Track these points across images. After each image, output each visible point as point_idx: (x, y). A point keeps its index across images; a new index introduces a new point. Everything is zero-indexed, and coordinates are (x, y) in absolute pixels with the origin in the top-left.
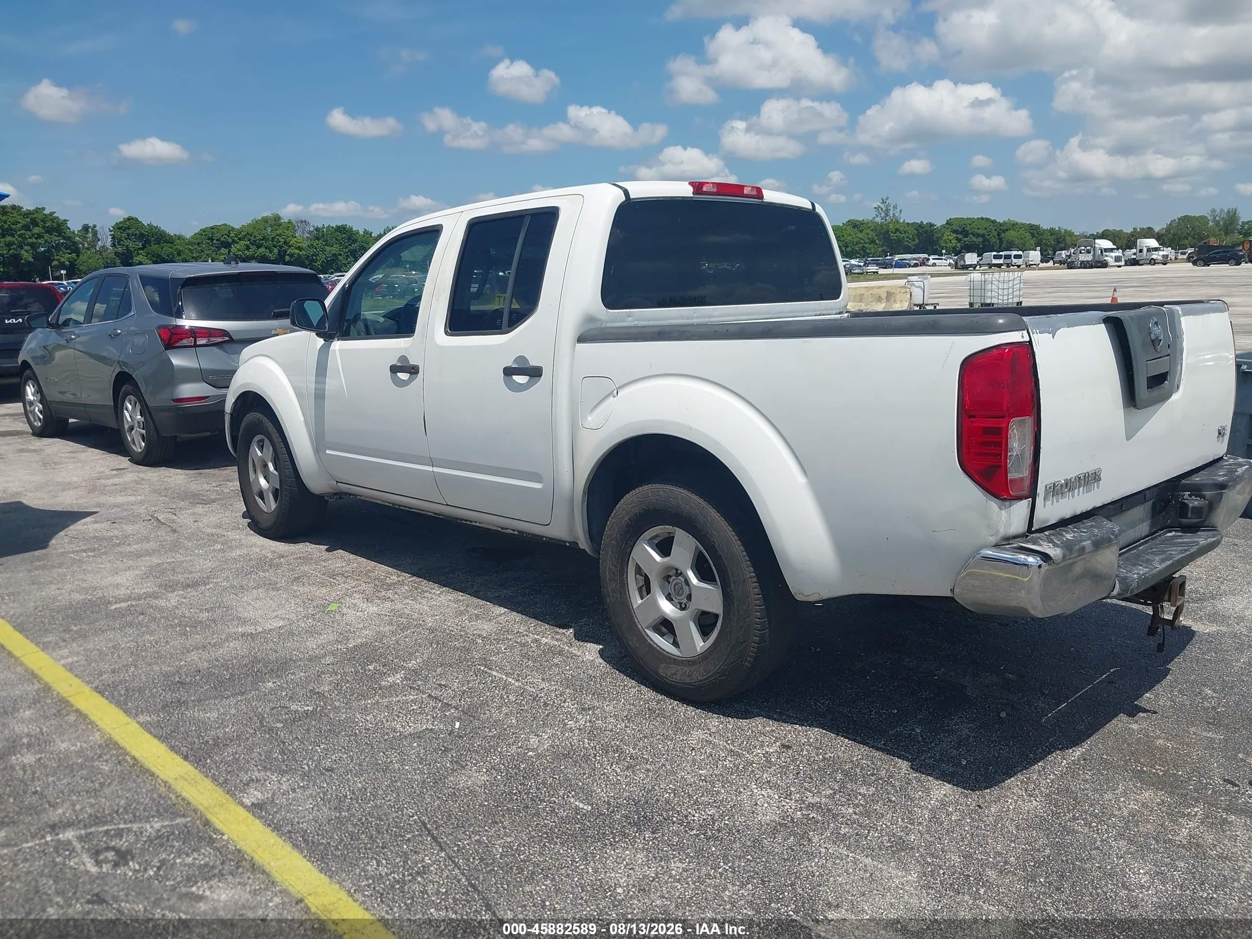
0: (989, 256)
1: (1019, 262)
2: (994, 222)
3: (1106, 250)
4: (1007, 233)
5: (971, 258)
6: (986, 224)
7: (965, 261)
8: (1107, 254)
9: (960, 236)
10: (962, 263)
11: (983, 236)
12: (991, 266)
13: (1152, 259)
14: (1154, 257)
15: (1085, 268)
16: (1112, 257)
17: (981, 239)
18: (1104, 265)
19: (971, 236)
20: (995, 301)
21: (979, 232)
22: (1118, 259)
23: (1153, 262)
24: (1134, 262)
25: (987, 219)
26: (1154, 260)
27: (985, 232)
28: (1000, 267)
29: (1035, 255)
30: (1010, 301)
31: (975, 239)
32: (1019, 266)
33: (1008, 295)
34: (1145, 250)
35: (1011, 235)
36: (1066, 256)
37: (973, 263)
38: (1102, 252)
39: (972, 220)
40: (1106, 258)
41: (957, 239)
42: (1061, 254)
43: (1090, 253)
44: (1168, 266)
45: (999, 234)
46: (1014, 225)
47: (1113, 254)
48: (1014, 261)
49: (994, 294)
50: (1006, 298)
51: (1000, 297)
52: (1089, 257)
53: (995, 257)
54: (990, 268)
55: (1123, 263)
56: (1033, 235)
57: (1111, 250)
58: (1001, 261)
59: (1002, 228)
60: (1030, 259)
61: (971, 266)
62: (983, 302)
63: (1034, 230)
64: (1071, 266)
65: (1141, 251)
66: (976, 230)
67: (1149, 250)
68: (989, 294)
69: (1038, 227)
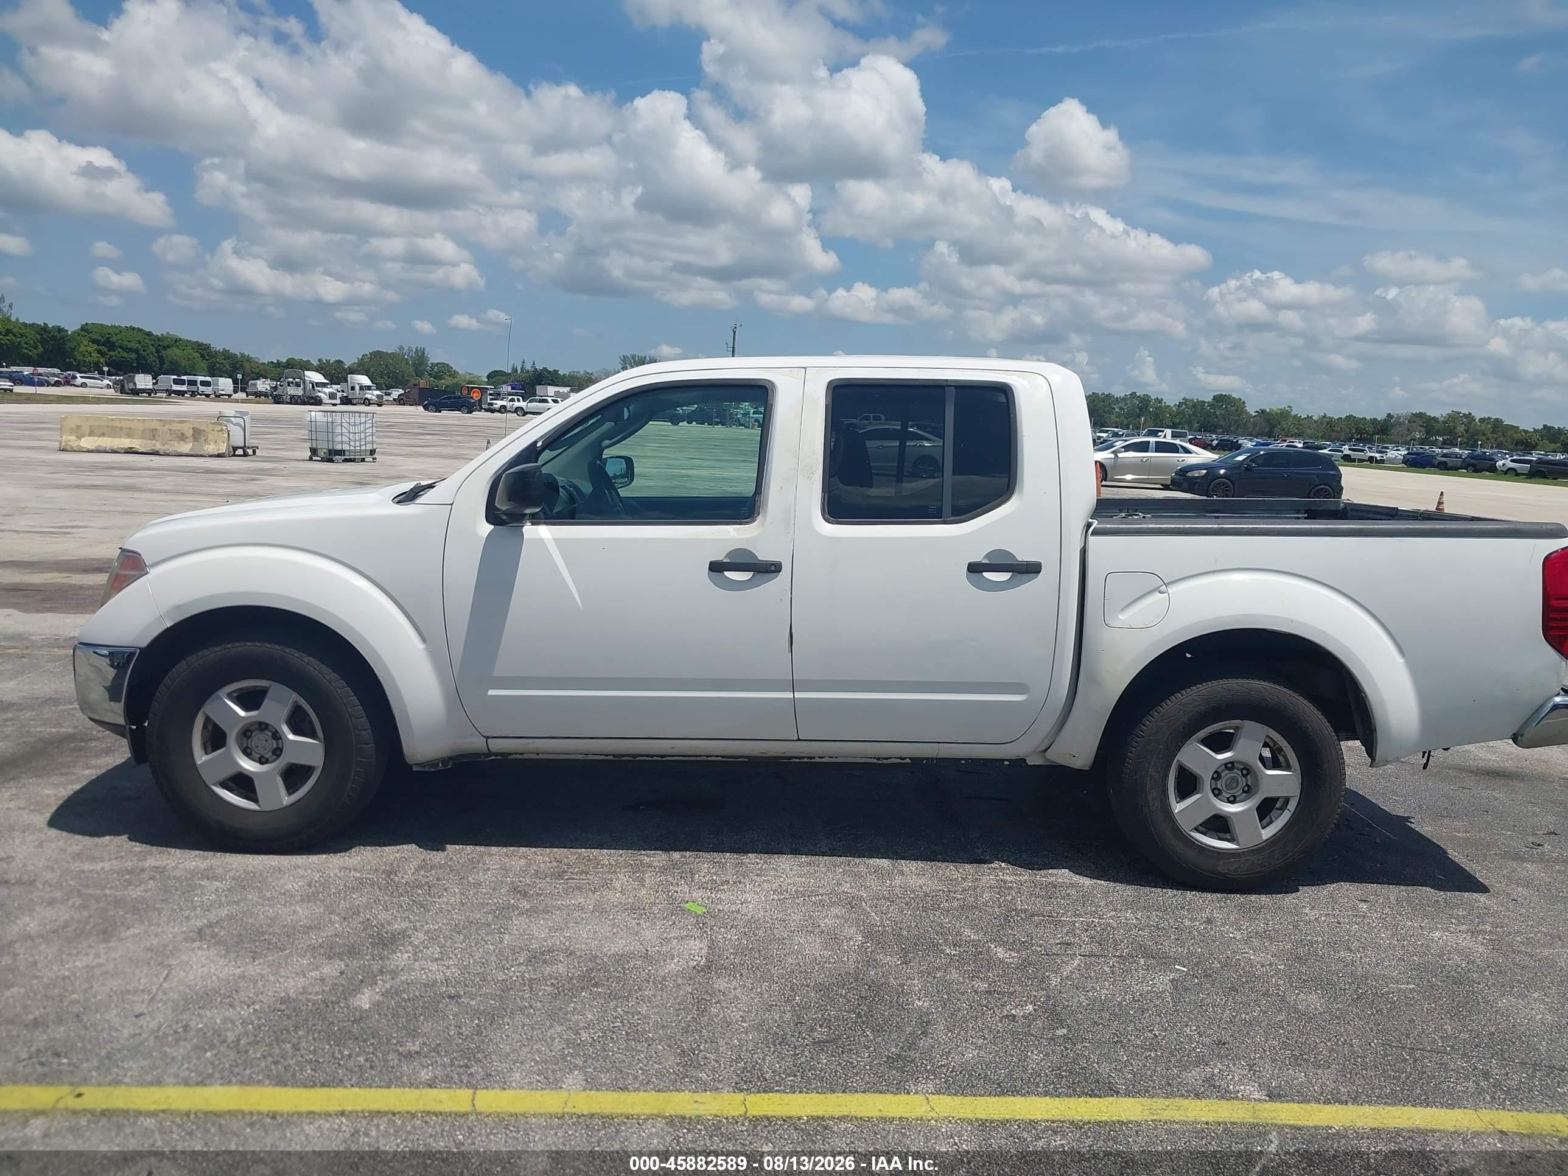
0: (167, 380)
1: (208, 390)
2: (149, 334)
3: (318, 384)
4: (169, 351)
5: (143, 381)
6: (141, 337)
7: (135, 384)
8: (320, 389)
9: (104, 349)
10: (131, 386)
11: (137, 351)
12: (170, 392)
13: (366, 399)
14: (369, 396)
15: (296, 403)
16: (325, 393)
17: (133, 356)
18: (318, 402)
19: (120, 350)
20: (346, 447)
21: (130, 345)
22: (332, 396)
23: (367, 402)
24: (346, 401)
25: (140, 330)
26: (369, 400)
27: (139, 346)
28: (183, 395)
29: (225, 384)
30: (363, 448)
31: (125, 355)
32: (208, 396)
33: (360, 440)
34: (357, 388)
35: (175, 353)
36: (271, 387)
37: (148, 387)
38: (313, 387)
39: (118, 330)
40: (319, 394)
41: (99, 352)
42: (255, 385)
43: (299, 386)
44: (383, 408)
45: (158, 351)
46: (177, 341)
47: (327, 390)
48: (201, 388)
49: (345, 439)
50: (358, 444)
51: (352, 443)
52: (299, 392)
53: (176, 382)
54: (170, 395)
55: (338, 401)
56: (202, 356)
57: (324, 385)
58: (184, 388)
59: (163, 344)
60: (220, 388)
61: (143, 391)
62: (331, 448)
63: (203, 350)
64: (278, 400)
65: (353, 388)
66: (126, 343)
67: (361, 388)
68: (339, 438)
69: (208, 346)
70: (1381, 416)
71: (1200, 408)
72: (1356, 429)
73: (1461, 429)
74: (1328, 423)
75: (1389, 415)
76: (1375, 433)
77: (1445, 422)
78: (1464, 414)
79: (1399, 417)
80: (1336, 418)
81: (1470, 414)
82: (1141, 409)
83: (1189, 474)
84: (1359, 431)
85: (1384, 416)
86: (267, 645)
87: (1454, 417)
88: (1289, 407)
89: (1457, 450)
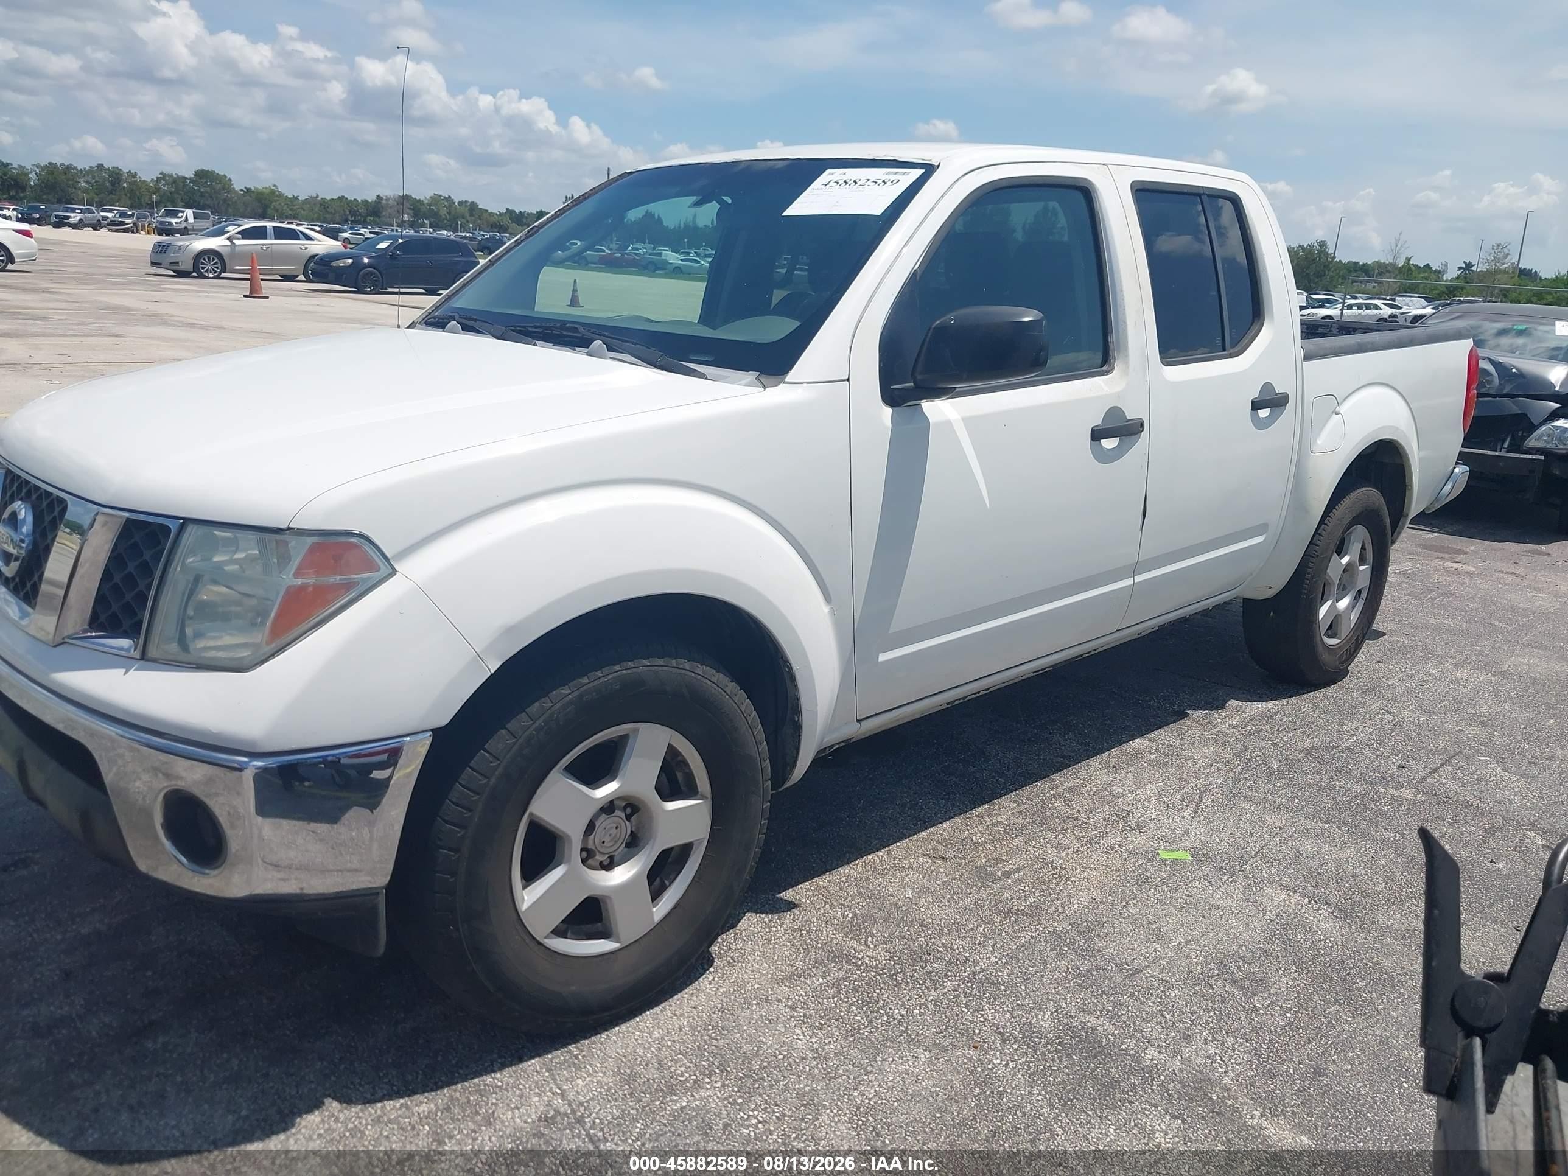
70: (371, 198)
71: (182, 184)
72: (350, 212)
73: (443, 212)
74: (321, 205)
75: (378, 196)
76: (368, 215)
77: (430, 205)
78: (445, 197)
79: (387, 200)
80: (328, 198)
81: (450, 197)
82: (113, 184)
83: (334, 264)
84: (353, 213)
85: (374, 198)
86: (646, 662)
87: (436, 199)
88: (274, 186)
89: (445, 232)
